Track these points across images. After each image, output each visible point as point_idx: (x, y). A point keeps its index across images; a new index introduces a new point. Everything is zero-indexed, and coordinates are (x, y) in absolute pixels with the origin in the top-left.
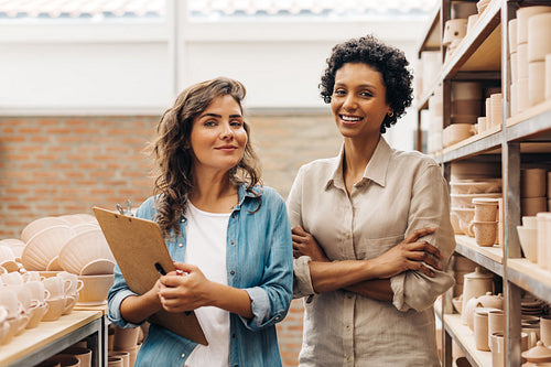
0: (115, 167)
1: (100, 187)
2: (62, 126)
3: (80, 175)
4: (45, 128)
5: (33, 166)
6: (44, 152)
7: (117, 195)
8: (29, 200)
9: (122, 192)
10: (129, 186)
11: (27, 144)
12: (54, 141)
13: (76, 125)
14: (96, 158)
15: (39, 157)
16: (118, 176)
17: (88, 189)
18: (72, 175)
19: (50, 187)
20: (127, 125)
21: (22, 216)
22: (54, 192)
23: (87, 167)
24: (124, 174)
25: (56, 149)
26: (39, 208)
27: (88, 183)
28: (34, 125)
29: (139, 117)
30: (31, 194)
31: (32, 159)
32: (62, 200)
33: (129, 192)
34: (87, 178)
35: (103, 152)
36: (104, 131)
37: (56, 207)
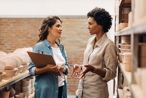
0: (29, 33)
1: (25, 39)
2: (14, 21)
3: (19, 35)
4: (9, 22)
5: (6, 32)
6: (9, 29)
7: (29, 41)
8: (5, 42)
9: (31, 40)
10: (33, 39)
11: (4, 26)
12: (12, 25)
13: (18, 21)
14: (23, 30)
15: (8, 30)
16: (30, 36)
17: (21, 39)
18: (17, 35)
19: (11, 39)
20: (32, 21)
21: (3, 47)
22: (12, 40)
23: (21, 33)
24: (31, 35)
25: (12, 28)
26: (8, 45)
27: (21, 38)
28: (6, 21)
29: (36, 18)
30: (5, 41)
31: (6, 31)
32: (14, 42)
33: (33, 41)
34: (21, 36)
35: (26, 29)
36: (26, 23)
37: (12, 45)
